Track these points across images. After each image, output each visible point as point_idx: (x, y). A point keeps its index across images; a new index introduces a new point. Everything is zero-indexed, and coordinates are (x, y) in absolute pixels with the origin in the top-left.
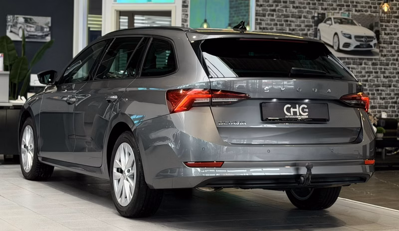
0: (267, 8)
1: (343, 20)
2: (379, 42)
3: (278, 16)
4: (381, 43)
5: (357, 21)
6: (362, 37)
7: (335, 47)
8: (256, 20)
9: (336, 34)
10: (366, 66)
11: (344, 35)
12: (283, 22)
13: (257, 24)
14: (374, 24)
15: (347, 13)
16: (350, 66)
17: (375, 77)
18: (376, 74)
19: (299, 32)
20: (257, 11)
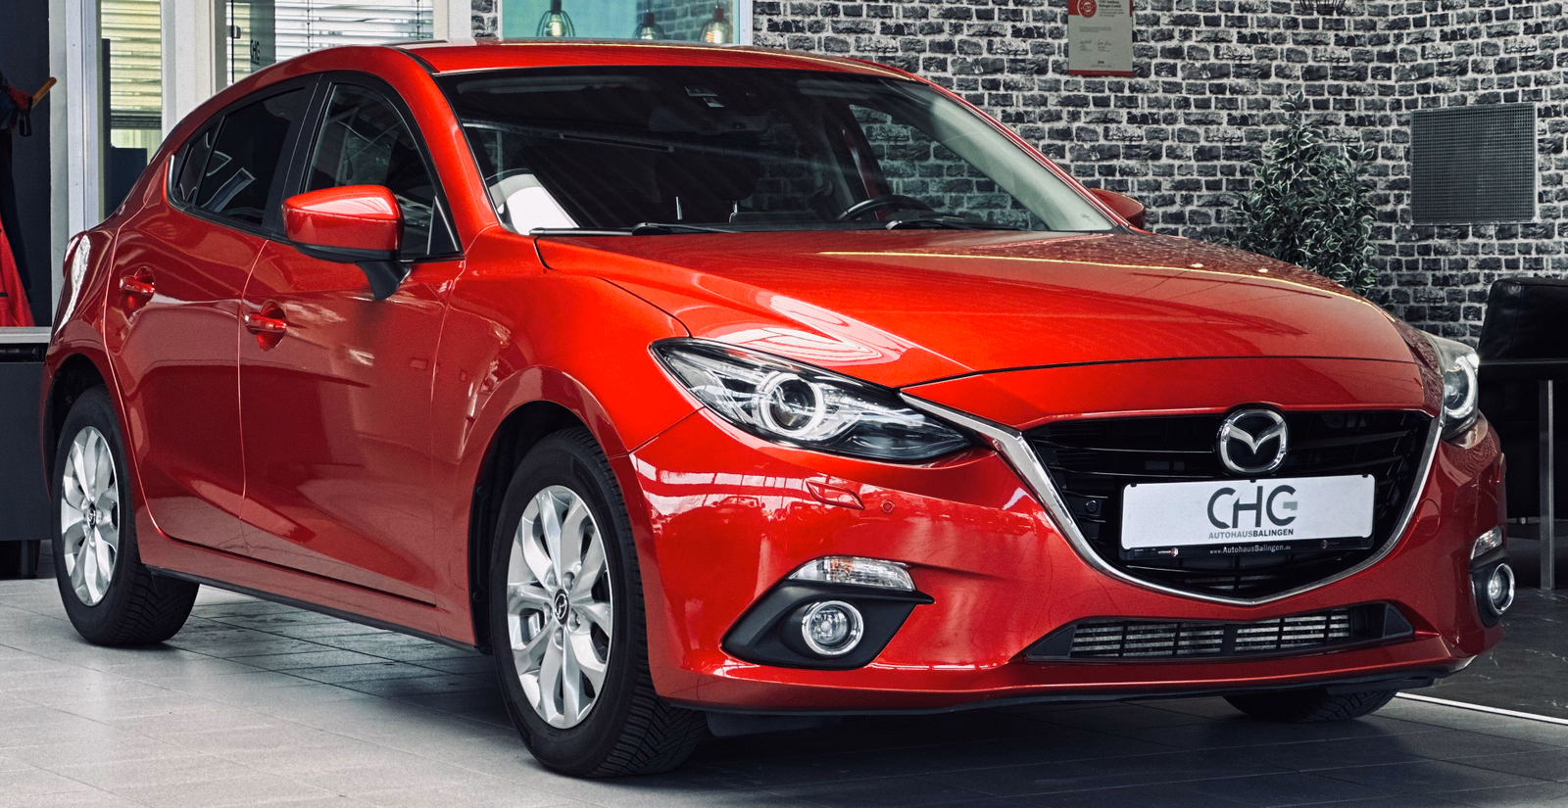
4: (1227, 75)
10: (1177, 163)
13: (759, 8)
16: (1114, 162)
17: (1210, 204)
18: (1214, 193)
19: (920, 37)
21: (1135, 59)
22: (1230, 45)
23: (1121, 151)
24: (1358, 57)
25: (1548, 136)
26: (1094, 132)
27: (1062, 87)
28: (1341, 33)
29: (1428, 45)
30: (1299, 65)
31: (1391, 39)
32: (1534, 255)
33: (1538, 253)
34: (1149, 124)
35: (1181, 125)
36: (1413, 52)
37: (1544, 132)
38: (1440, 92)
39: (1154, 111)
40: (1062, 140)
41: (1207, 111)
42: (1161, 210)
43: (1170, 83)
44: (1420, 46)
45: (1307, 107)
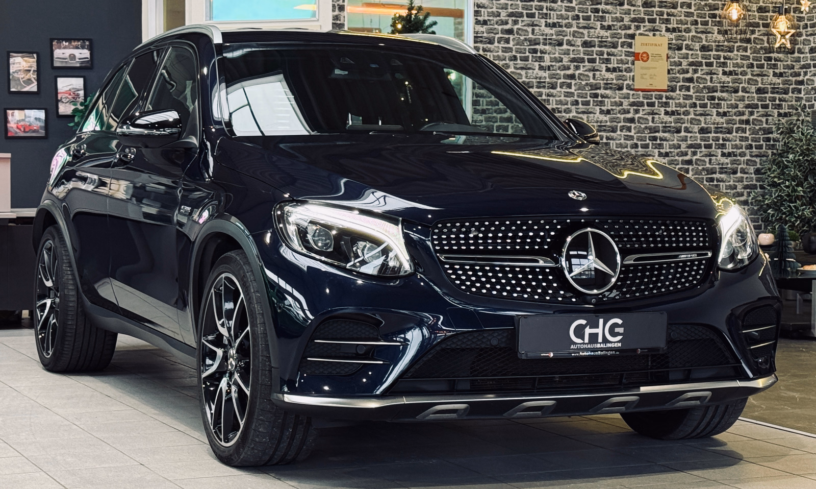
0: (496, 26)
3: (518, 42)
4: (716, 91)
10: (689, 135)
12: (527, 54)
15: (651, 34)
16: (657, 134)
17: (706, 156)
18: (708, 150)
19: (558, 72)
20: (477, 34)
21: (669, 83)
22: (719, 76)
23: (661, 129)
24: (785, 83)
26: (647, 119)
27: (631, 97)
28: (776, 71)
30: (754, 87)
31: (802, 74)
34: (675, 115)
35: (693, 116)
39: (678, 109)
40: (630, 123)
41: (705, 109)
42: (680, 159)
43: (686, 95)
45: (757, 108)
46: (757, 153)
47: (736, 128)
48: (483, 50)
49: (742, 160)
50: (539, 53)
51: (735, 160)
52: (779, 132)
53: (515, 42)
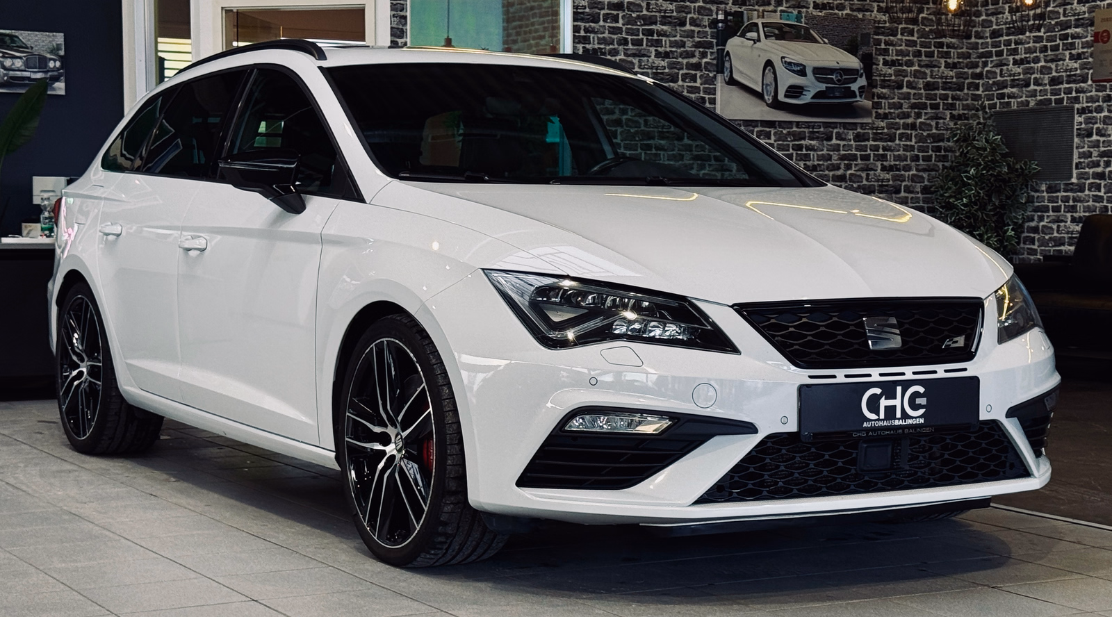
1: (788, 29)
2: (871, 84)
3: (629, 21)
4: (876, 87)
5: (818, 33)
6: (831, 71)
7: (766, 97)
8: (576, 29)
9: (769, 63)
10: (842, 143)
11: (789, 65)
12: (641, 36)
13: (577, 39)
14: (859, 39)
15: (795, 12)
16: (803, 142)
17: (862, 170)
18: (865, 162)
19: (680, 60)
20: (577, 9)
22: (878, 67)
23: (807, 134)
24: (959, 76)
25: (1083, 126)
28: (948, 60)
29: (1005, 68)
30: (921, 81)
31: (980, 64)
32: (1071, 203)
33: (1074, 202)
36: (995, 73)
37: (1081, 123)
38: (1011, 98)
40: (770, 128)
42: (832, 173)
44: (999, 68)
45: (926, 108)
46: (925, 167)
47: (900, 134)
48: (584, 30)
49: (907, 176)
50: (655, 35)
51: (897, 175)
52: (955, 139)
53: (626, 20)
